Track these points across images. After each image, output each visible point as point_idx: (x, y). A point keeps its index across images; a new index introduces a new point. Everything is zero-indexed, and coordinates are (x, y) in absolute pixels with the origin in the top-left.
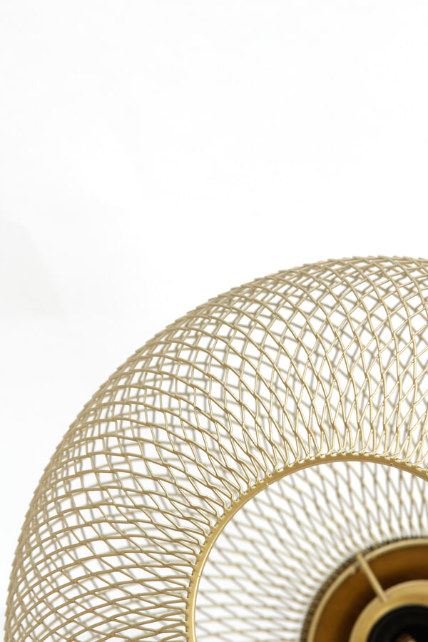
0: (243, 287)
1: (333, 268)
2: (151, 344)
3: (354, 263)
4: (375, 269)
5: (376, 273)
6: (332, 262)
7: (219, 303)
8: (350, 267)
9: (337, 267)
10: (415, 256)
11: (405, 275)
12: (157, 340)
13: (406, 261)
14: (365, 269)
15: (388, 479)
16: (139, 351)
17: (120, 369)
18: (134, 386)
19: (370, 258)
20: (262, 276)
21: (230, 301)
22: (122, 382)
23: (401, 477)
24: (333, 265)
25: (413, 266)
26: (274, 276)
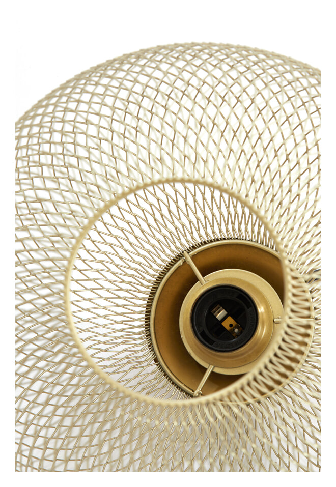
0: (115, 60)
1: (177, 49)
2: (49, 97)
3: (192, 46)
4: (206, 51)
5: (208, 54)
6: (177, 45)
7: (97, 70)
8: (189, 49)
9: (180, 48)
10: (235, 43)
11: (228, 57)
12: (53, 94)
13: (228, 47)
14: (200, 51)
15: (213, 197)
16: (40, 101)
17: (27, 113)
18: (37, 125)
19: (203, 43)
20: (128, 52)
21: (106, 69)
22: (28, 122)
23: (221, 196)
24: (178, 47)
25: (233, 50)
26: (136, 53)
